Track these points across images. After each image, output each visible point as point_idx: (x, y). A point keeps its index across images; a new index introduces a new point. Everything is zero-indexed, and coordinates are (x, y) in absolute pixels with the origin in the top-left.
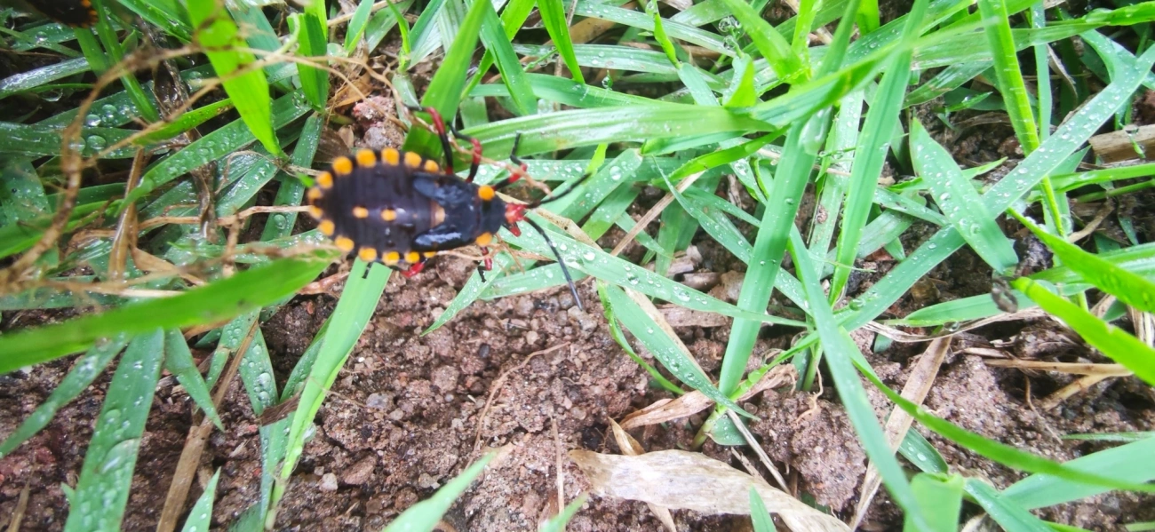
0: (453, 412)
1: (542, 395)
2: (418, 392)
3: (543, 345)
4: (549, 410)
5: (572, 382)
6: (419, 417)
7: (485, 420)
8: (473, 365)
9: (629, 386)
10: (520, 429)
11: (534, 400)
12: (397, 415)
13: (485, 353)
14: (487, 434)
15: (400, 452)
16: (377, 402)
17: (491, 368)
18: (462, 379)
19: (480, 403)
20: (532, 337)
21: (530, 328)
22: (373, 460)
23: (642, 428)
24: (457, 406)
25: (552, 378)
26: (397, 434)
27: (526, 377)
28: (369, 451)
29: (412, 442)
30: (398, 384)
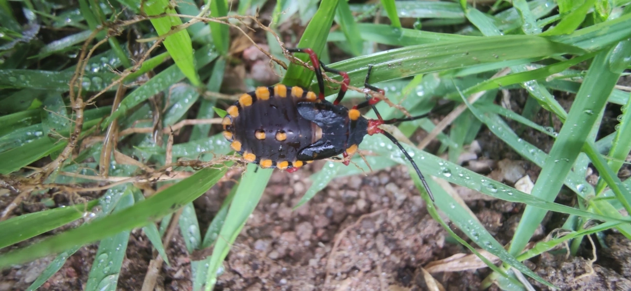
0: (310, 254)
1: (369, 245)
2: (287, 240)
3: (369, 209)
4: (375, 256)
5: (389, 236)
6: (288, 257)
7: (332, 262)
8: (322, 222)
9: (432, 241)
10: (354, 268)
11: (364, 248)
12: (274, 255)
13: (330, 214)
14: (333, 272)
15: (276, 280)
16: (261, 245)
17: (335, 225)
18: (315, 231)
19: (328, 249)
20: (361, 204)
21: (358, 198)
22: (259, 285)
23: (442, 273)
24: (313, 249)
25: (375, 234)
26: (275, 269)
27: (358, 232)
28: (257, 280)
29: (284, 275)
30: (274, 234)
